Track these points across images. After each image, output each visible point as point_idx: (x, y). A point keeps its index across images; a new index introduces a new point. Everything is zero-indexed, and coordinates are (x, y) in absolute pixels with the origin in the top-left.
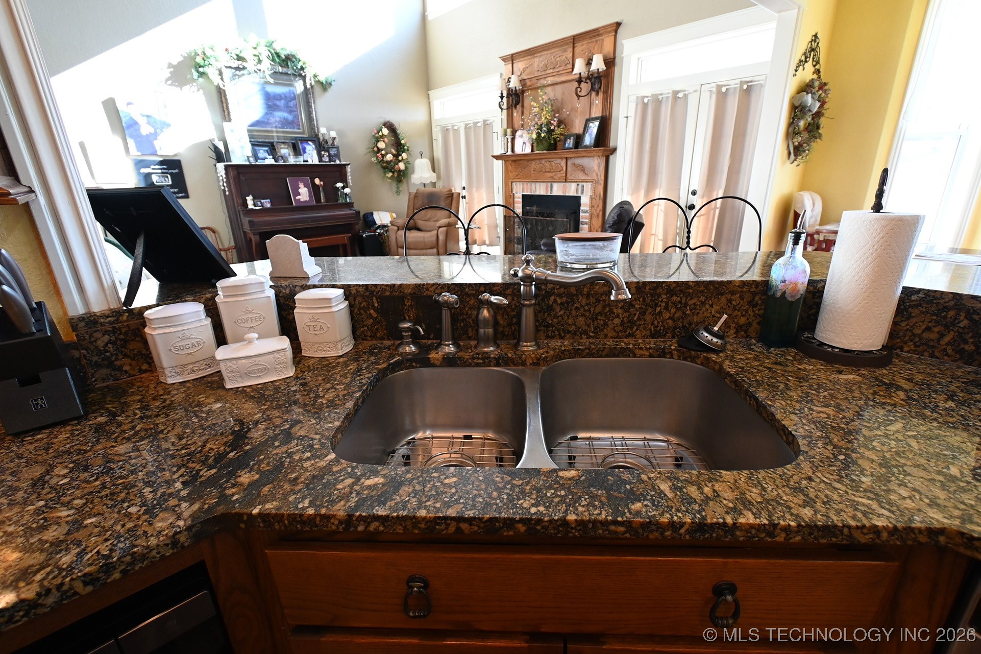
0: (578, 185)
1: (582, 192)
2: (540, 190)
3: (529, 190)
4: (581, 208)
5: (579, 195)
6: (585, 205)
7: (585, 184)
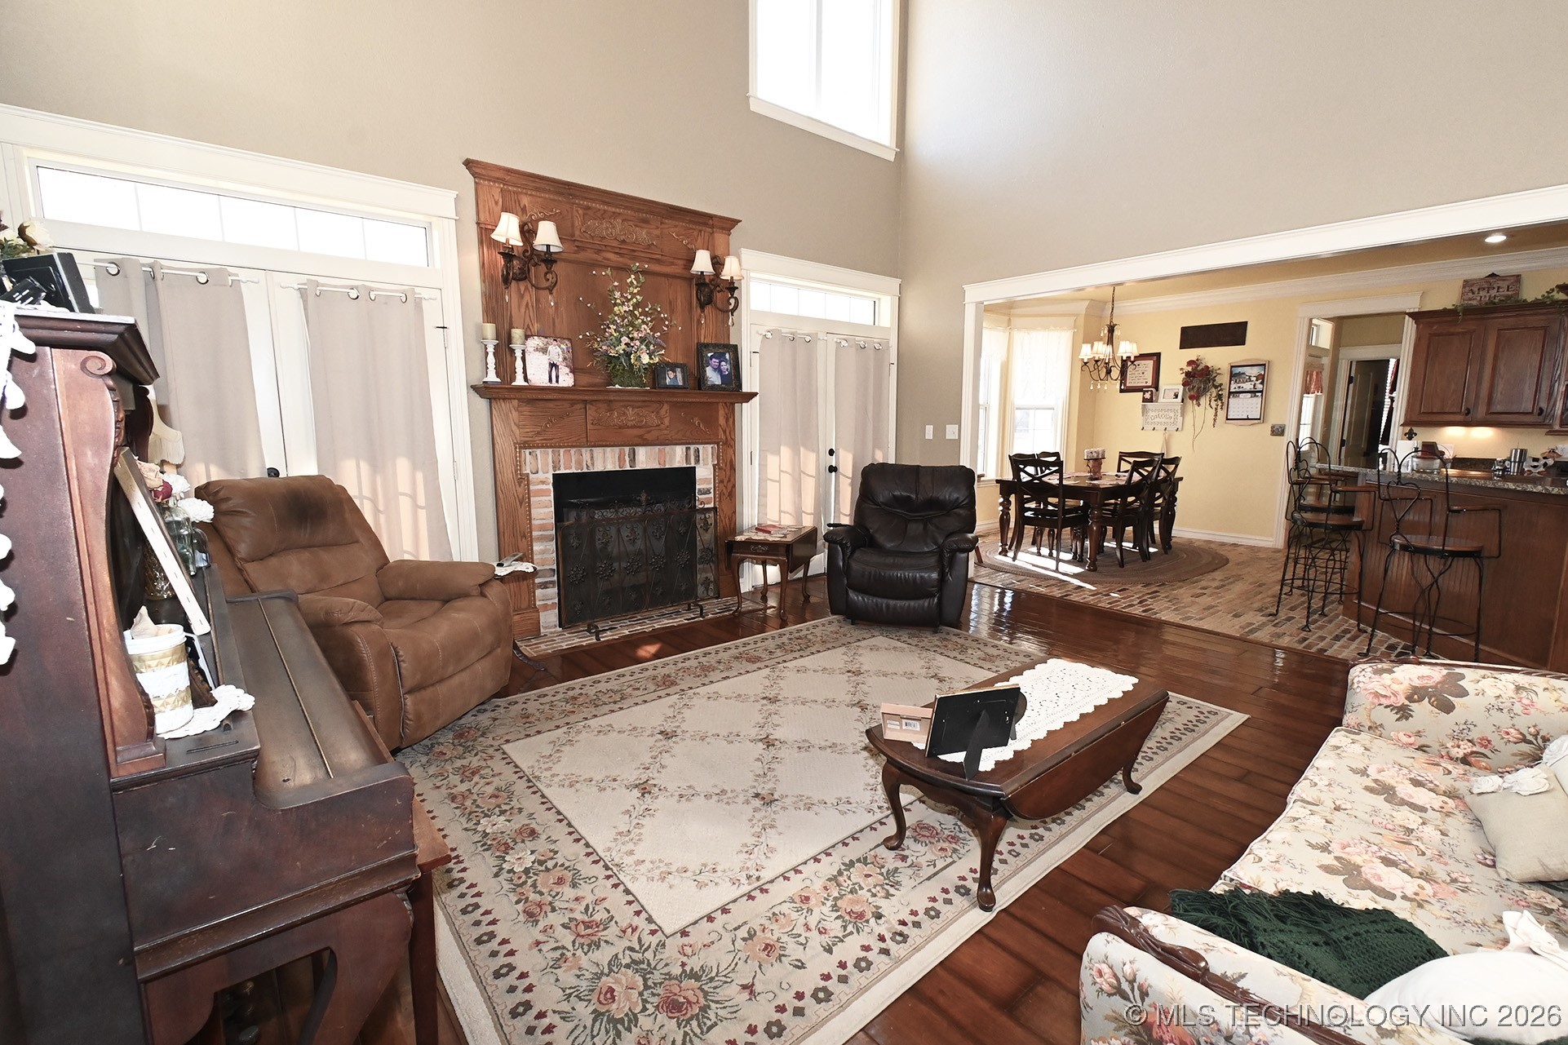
0: (688, 449)
1: (697, 461)
2: (606, 460)
3: (573, 464)
4: (698, 487)
5: (693, 465)
6: (706, 480)
7: (700, 447)
